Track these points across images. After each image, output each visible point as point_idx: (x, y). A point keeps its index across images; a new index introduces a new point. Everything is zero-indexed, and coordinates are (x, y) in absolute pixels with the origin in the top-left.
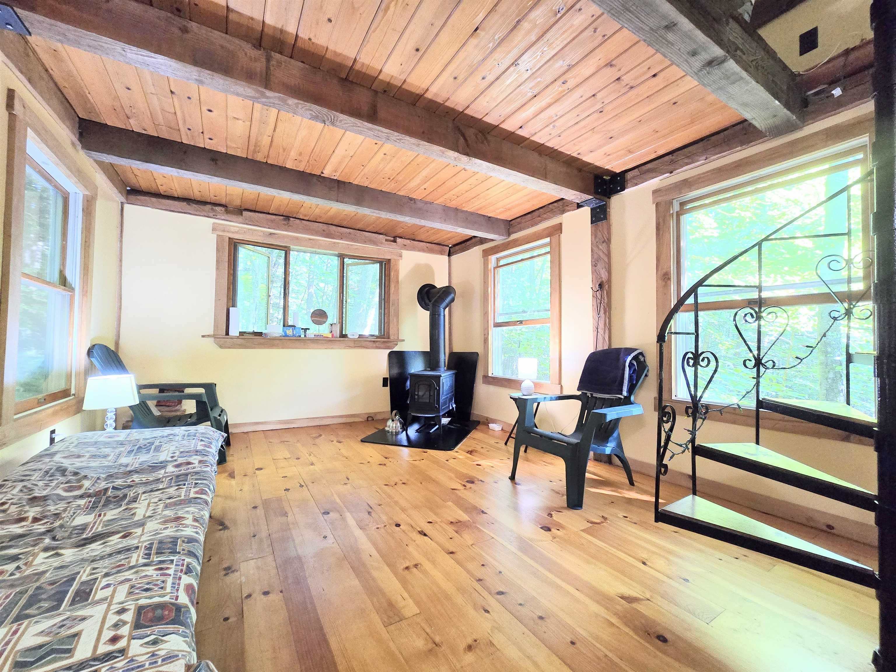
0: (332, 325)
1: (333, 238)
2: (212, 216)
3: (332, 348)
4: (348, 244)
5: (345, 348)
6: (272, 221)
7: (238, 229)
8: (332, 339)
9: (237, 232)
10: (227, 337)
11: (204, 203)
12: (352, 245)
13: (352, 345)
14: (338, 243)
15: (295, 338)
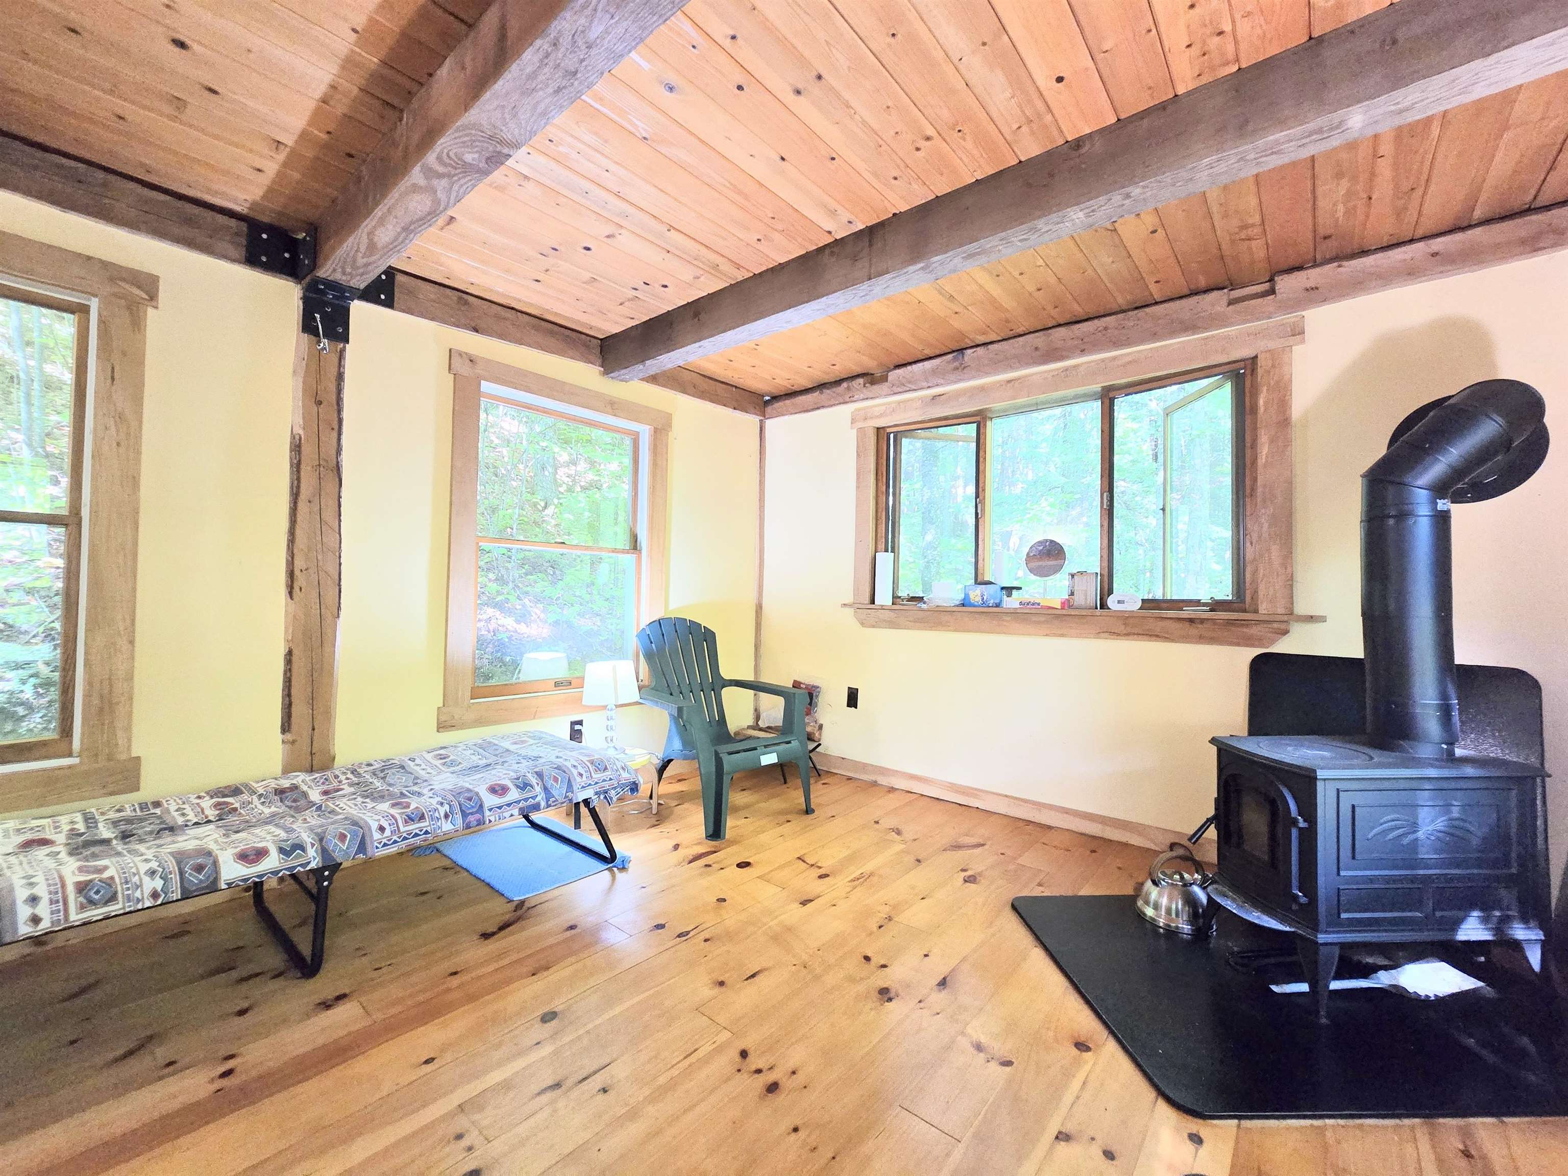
0: (1073, 576)
1: (1062, 358)
2: (848, 399)
3: (1062, 635)
4: (1103, 360)
5: (1098, 635)
6: (934, 372)
7: (884, 408)
8: (1064, 612)
9: (881, 416)
10: (872, 606)
11: (838, 382)
12: (1114, 358)
13: (1121, 629)
14: (1075, 367)
15: (986, 610)
